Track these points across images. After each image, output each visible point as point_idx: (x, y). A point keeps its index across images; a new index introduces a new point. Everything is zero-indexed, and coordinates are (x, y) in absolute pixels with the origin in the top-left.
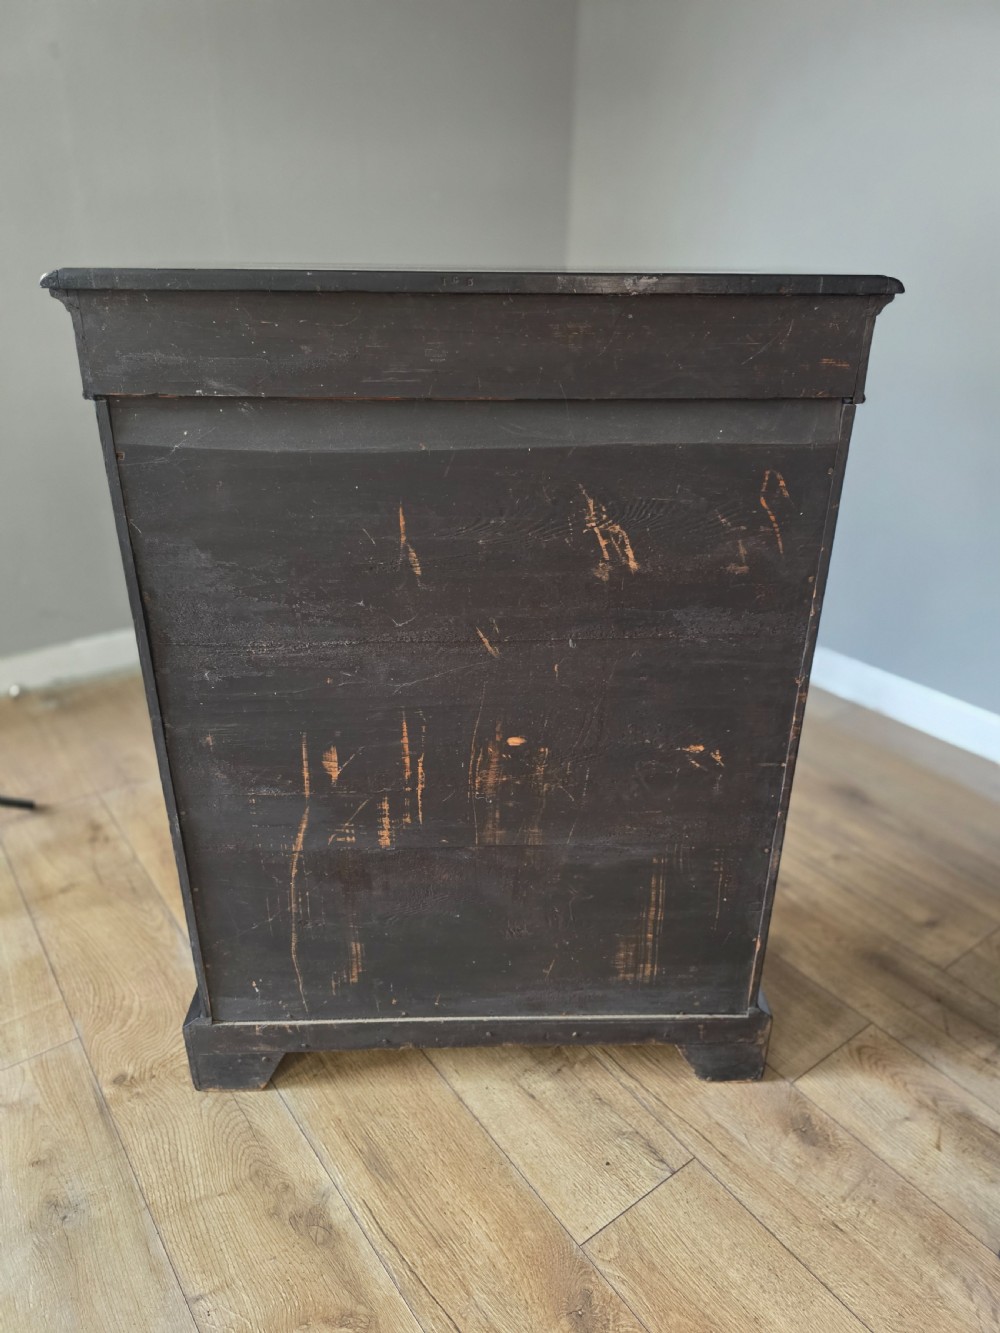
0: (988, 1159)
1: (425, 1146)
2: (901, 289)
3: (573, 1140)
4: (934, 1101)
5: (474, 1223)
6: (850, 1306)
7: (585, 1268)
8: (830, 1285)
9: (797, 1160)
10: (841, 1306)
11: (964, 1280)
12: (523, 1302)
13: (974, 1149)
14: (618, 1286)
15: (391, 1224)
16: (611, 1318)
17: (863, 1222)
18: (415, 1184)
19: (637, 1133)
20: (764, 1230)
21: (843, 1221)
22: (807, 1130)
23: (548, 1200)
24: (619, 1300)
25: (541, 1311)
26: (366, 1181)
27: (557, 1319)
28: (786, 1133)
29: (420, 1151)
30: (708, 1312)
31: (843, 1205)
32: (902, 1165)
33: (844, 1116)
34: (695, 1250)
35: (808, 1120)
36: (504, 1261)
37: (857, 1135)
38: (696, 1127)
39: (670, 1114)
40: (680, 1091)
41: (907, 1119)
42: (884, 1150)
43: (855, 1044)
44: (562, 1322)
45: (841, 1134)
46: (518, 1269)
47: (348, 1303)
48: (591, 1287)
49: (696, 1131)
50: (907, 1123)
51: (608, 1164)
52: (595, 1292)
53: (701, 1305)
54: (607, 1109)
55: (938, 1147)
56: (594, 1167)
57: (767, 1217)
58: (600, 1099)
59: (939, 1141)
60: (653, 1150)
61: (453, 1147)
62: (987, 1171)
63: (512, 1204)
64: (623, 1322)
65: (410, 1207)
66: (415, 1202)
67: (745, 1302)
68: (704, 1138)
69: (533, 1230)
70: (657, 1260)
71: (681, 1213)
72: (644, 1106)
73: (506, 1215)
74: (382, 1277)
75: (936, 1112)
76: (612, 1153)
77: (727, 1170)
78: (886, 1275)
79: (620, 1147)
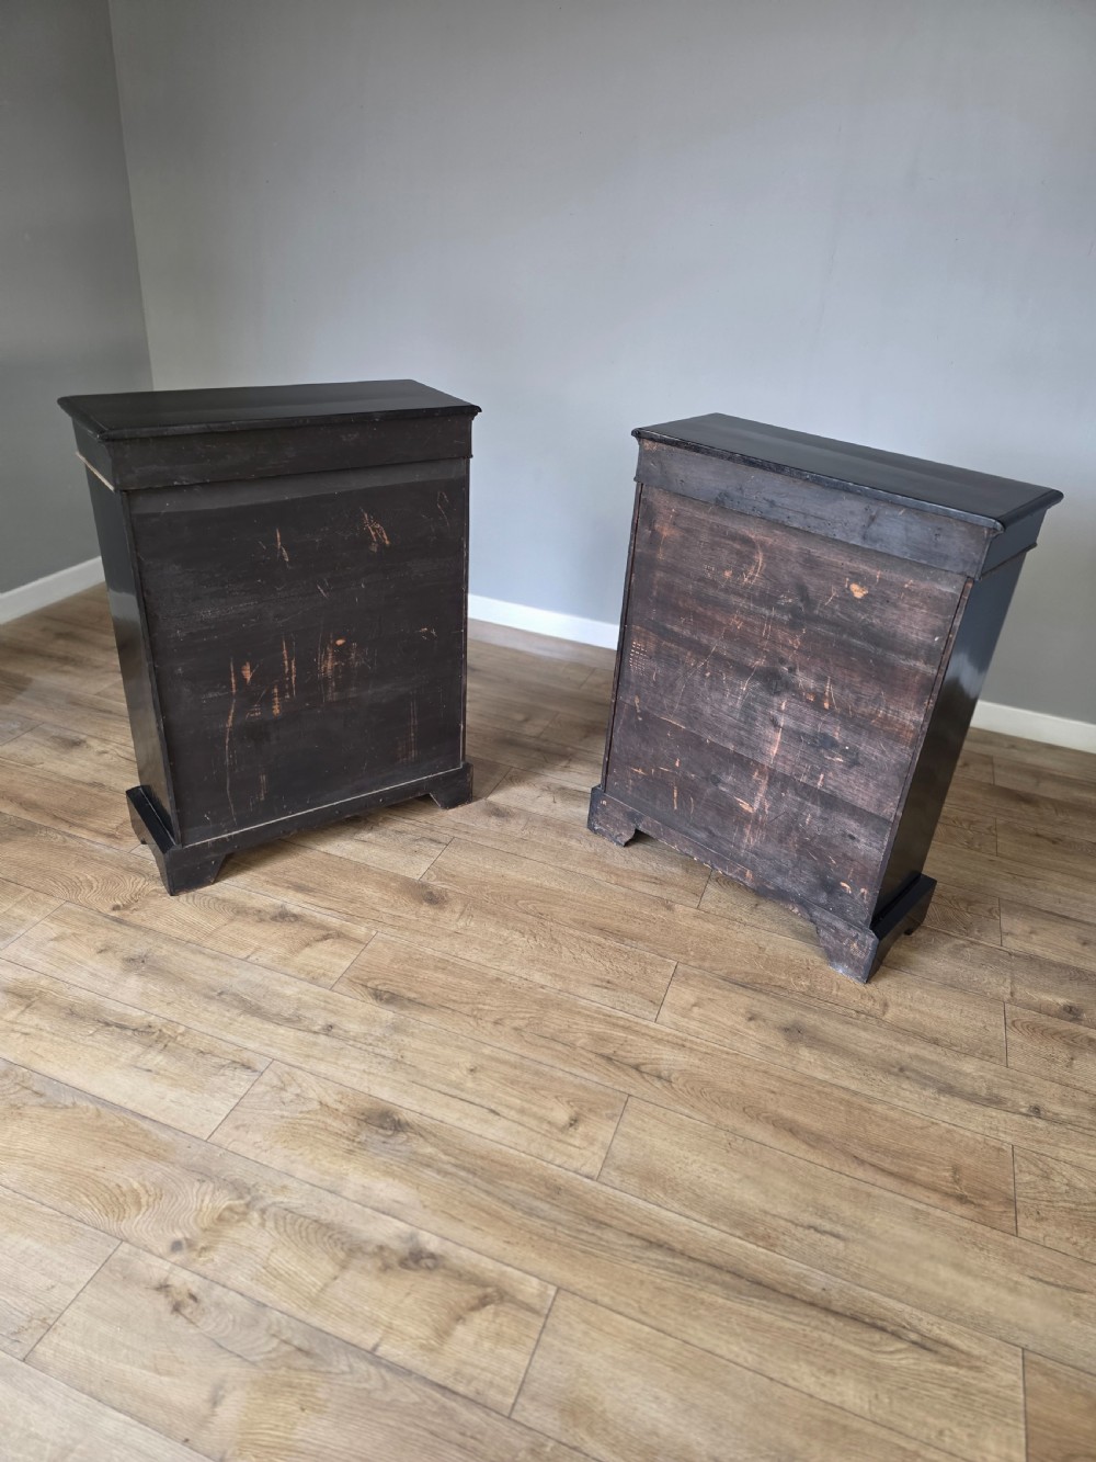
0: (575, 800)
1: (321, 875)
2: (480, 411)
3: (394, 849)
4: (548, 788)
5: (364, 890)
6: (536, 860)
7: (424, 886)
8: (526, 857)
9: (498, 824)
10: (532, 861)
12: (404, 904)
14: (442, 886)
15: (326, 904)
16: (444, 895)
17: (533, 835)
18: (325, 887)
19: (423, 837)
20: (494, 850)
21: (525, 837)
22: (498, 812)
23: (395, 871)
24: (444, 889)
25: (413, 904)
26: (300, 896)
27: (421, 903)
28: (490, 817)
29: (320, 877)
30: (482, 880)
31: (523, 832)
32: (542, 812)
33: (513, 803)
34: (468, 865)
35: (497, 809)
36: (387, 896)
37: (521, 808)
39: (435, 826)
40: (437, 817)
42: (535, 810)
43: (508, 777)
44: (424, 904)
45: (513, 810)
46: (395, 896)
47: (324, 933)
48: (430, 890)
49: (450, 828)
50: (540, 798)
51: (415, 852)
52: (433, 891)
53: (479, 880)
54: (404, 833)
55: (556, 803)
56: (409, 855)
57: (494, 846)
58: (399, 831)
59: (554, 800)
60: (433, 841)
61: (336, 870)
63: (379, 879)
64: (449, 896)
65: (328, 896)
66: (331, 895)
67: (495, 873)
68: (455, 829)
69: (394, 883)
70: (454, 873)
71: (457, 856)
72: (422, 827)
73: (378, 882)
74: (334, 920)
75: (550, 790)
76: (415, 848)
77: (470, 837)
78: (547, 846)
79: (418, 844)
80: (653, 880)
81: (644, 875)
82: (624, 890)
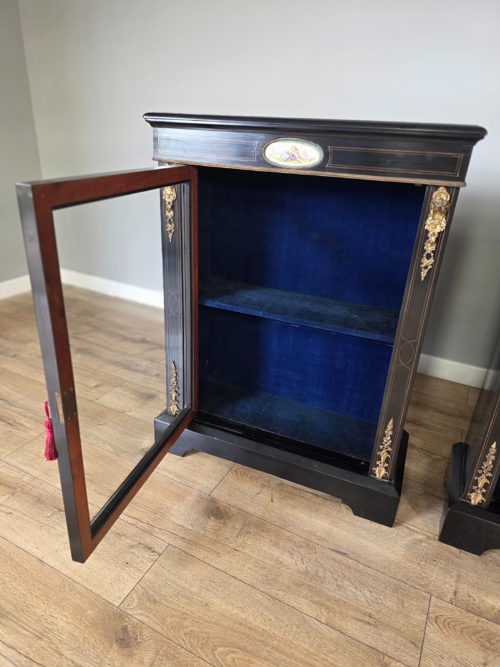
0: (291, 499)
1: (24, 592)
3: (107, 559)
4: (268, 483)
5: (59, 619)
6: (246, 582)
7: (121, 616)
8: (236, 576)
9: (216, 528)
10: (241, 583)
11: (289, 552)
12: (92, 646)
13: (286, 497)
14: (139, 618)
16: (138, 634)
17: (246, 544)
18: (21, 613)
19: (140, 543)
20: (204, 564)
21: (238, 546)
22: (218, 513)
23: (98, 592)
24: (141, 624)
25: (102, 647)
27: (111, 645)
28: (209, 518)
29: (22, 596)
30: (184, 611)
31: (237, 540)
32: (259, 514)
33: (233, 501)
34: (175, 586)
35: (218, 509)
36: (78, 631)
37: (239, 507)
38: (169, 530)
39: (155, 528)
40: (158, 517)
41: (258, 493)
42: (251, 510)
44: (113, 646)
45: (233, 510)
46: (87, 632)
48: (127, 624)
49: (169, 532)
50: (259, 495)
51: (127, 563)
52: (128, 626)
53: (181, 609)
54: (123, 538)
55: (272, 501)
56: (120, 567)
57: (206, 558)
58: (119, 534)
59: (272, 498)
60: (150, 549)
61: (41, 586)
62: (292, 504)
63: (78, 602)
64: (144, 633)
65: (20, 626)
66: (22, 622)
67: (200, 599)
68: (173, 534)
69: (92, 610)
70: (157, 598)
71: (166, 572)
72: (142, 530)
73: (76, 608)
75: (269, 487)
76: (128, 558)
77: (185, 544)
78: (258, 562)
79: (132, 553)
80: (367, 619)
81: (357, 610)
82: (335, 634)
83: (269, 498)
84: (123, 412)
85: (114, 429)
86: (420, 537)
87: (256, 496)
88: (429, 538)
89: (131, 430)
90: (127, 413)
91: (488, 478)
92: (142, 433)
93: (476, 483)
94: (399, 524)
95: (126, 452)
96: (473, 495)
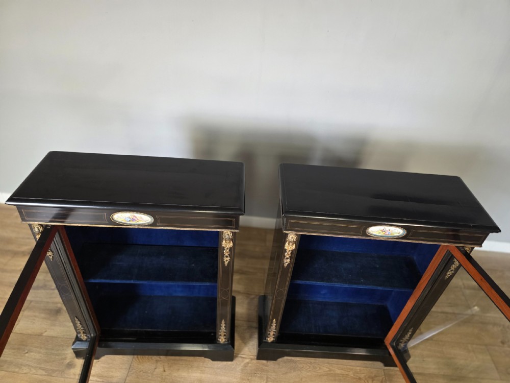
83: (162, 369)
84: (40, 335)
85: (39, 353)
86: (247, 360)
87: (154, 371)
88: (252, 359)
89: (53, 349)
90: (44, 334)
91: (274, 332)
92: (63, 349)
93: (269, 334)
94: (236, 357)
95: (56, 371)
96: (269, 339)
